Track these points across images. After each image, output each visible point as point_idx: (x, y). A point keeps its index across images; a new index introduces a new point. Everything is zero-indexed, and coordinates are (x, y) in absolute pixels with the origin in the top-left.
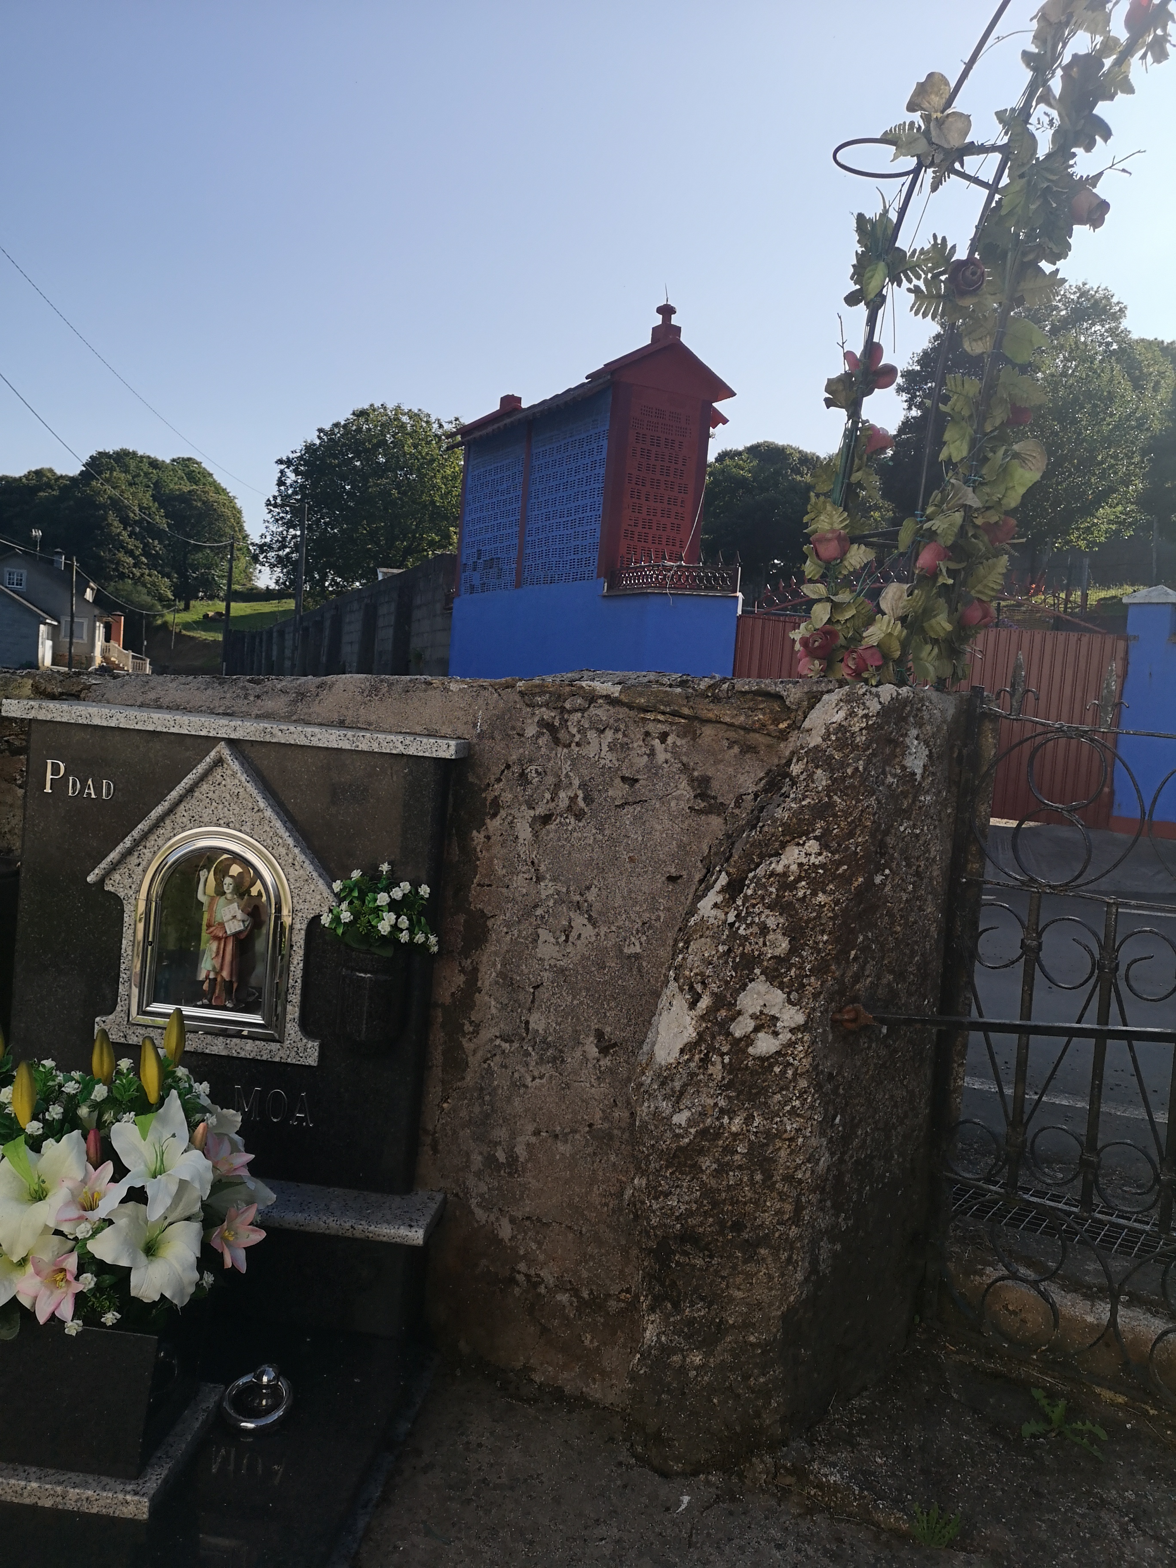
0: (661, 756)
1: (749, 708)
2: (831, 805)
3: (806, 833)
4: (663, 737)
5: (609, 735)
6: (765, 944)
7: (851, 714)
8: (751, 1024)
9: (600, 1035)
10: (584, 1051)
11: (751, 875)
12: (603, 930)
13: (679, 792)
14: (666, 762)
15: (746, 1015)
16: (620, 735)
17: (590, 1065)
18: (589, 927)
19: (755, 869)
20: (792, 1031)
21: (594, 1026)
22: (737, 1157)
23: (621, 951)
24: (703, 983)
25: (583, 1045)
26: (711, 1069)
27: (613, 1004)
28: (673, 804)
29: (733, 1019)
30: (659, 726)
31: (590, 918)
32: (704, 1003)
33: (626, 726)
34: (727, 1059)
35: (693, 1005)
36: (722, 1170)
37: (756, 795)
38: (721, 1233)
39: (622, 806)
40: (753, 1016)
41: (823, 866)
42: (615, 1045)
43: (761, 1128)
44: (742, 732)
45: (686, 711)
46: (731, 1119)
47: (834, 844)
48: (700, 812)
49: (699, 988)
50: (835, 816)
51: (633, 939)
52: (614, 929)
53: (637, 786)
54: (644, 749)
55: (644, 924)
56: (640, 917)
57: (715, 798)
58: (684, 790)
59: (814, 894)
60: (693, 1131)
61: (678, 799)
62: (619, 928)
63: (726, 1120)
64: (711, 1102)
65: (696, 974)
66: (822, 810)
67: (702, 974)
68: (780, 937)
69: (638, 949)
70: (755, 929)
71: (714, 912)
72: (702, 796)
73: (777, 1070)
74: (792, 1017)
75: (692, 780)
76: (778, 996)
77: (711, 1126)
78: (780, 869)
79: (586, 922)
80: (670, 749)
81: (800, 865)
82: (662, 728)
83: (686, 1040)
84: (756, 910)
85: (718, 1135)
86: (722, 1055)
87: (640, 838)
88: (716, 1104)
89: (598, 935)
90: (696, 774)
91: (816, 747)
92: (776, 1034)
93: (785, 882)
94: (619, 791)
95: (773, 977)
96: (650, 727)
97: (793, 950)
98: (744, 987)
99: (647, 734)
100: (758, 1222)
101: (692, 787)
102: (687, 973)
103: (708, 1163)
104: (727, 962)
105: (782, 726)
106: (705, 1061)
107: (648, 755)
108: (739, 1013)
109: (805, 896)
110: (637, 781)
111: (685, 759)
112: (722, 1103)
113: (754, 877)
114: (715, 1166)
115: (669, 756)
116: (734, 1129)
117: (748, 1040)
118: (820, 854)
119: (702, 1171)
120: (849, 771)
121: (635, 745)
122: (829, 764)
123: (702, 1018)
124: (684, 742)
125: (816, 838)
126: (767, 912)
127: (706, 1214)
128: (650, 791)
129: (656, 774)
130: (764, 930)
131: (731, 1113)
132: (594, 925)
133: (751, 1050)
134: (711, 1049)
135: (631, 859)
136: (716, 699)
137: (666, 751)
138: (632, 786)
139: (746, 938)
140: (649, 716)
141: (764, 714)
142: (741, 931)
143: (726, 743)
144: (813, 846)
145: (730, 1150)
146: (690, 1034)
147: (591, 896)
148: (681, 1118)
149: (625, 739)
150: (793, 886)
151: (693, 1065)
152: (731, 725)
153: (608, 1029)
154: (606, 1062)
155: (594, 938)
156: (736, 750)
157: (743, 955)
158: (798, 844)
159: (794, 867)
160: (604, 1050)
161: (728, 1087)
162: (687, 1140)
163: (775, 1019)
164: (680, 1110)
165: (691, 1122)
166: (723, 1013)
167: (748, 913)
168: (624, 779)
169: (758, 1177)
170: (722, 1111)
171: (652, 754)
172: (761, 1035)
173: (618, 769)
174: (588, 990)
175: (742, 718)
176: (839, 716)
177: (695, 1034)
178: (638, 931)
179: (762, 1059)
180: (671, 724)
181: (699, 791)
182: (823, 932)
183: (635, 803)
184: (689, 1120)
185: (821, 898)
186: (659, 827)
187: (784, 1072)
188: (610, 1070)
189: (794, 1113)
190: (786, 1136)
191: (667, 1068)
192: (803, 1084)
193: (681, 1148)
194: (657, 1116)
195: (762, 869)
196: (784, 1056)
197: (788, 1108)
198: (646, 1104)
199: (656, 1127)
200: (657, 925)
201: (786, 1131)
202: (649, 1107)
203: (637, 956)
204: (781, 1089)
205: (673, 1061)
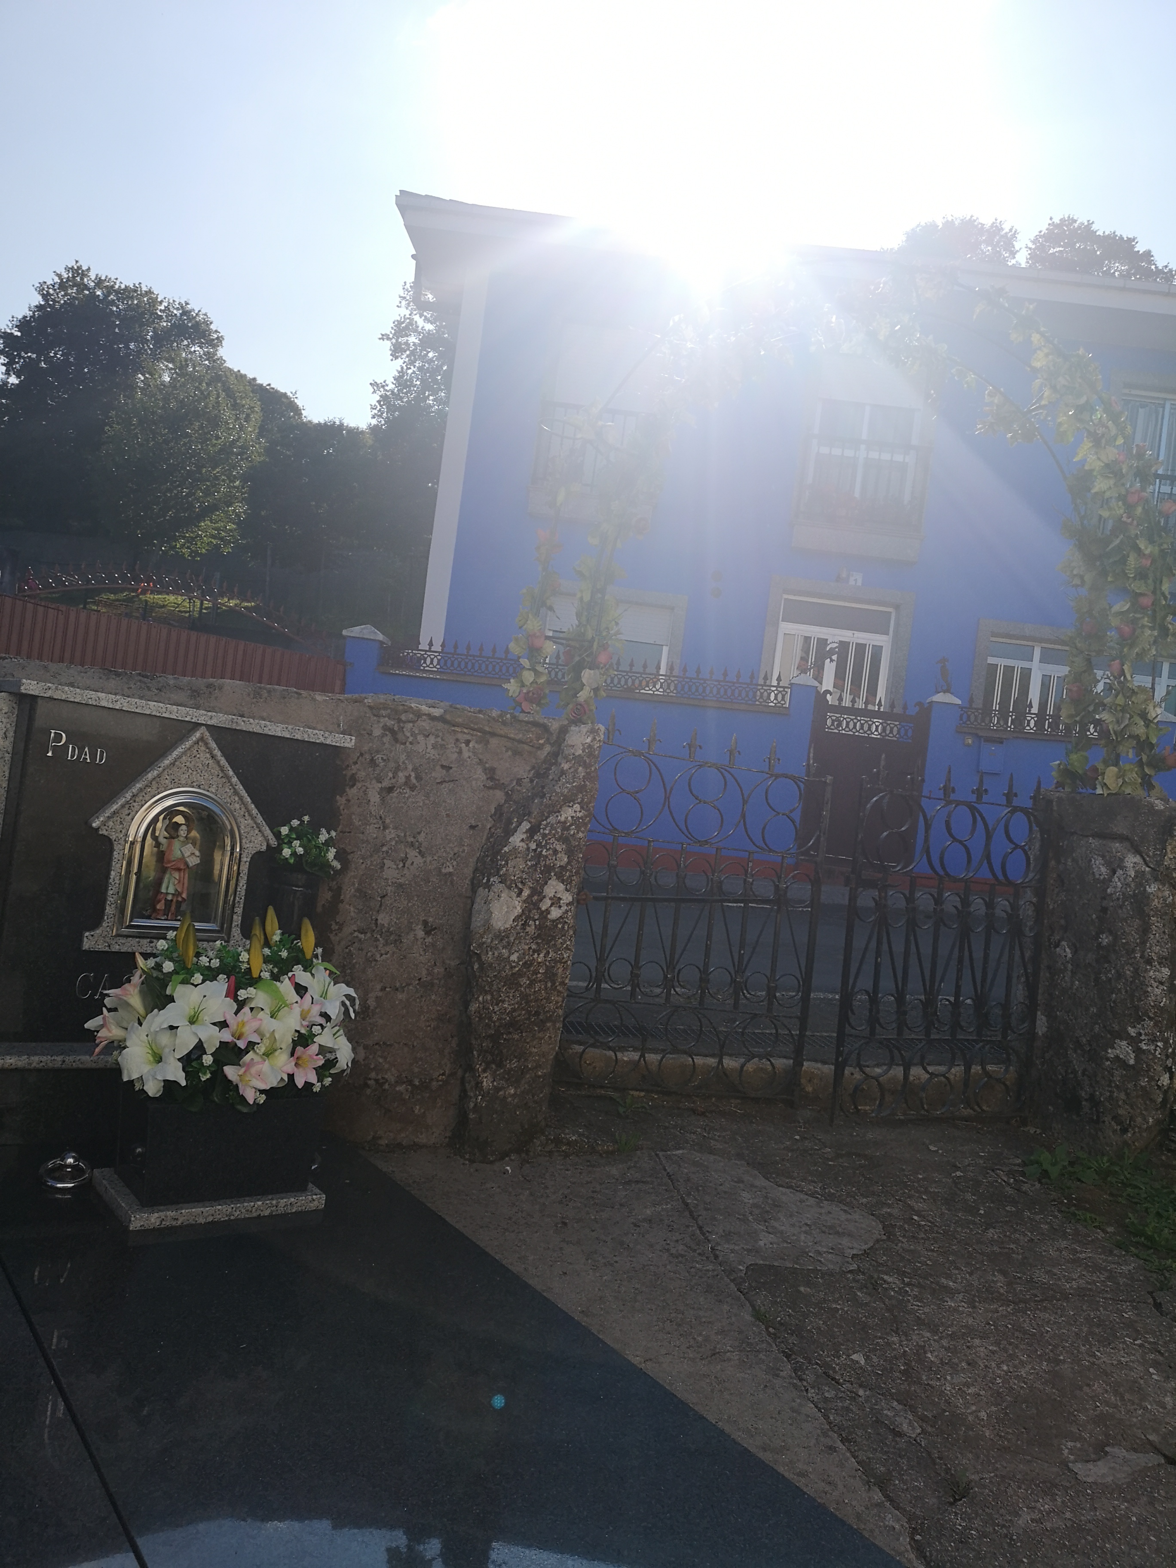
0: (466, 754)
1: (525, 730)
2: (585, 785)
3: (573, 801)
4: (467, 743)
5: (432, 740)
6: (556, 860)
7: (594, 739)
8: (549, 902)
9: (425, 923)
10: (415, 935)
11: (545, 823)
12: (429, 859)
13: (477, 776)
14: (469, 757)
15: (547, 898)
16: (439, 739)
17: (419, 943)
18: (419, 857)
19: (546, 820)
20: (567, 905)
21: (422, 919)
22: (539, 975)
23: (440, 871)
24: (522, 882)
25: (415, 930)
26: (528, 929)
27: (435, 904)
28: (474, 783)
29: (541, 900)
30: (465, 736)
31: (420, 852)
32: (526, 893)
33: (443, 734)
34: (537, 923)
35: (519, 894)
36: (532, 983)
37: (532, 781)
38: (529, 1018)
39: (441, 783)
40: (551, 899)
41: (581, 818)
42: (435, 928)
43: (553, 958)
44: (516, 743)
45: (487, 729)
46: (539, 954)
47: (585, 807)
48: (489, 788)
49: (520, 885)
50: (586, 791)
51: (448, 864)
52: (436, 858)
53: (451, 771)
54: (455, 749)
55: (455, 854)
56: (453, 850)
57: (499, 780)
58: (479, 774)
59: (578, 833)
60: (521, 963)
61: (476, 780)
62: (439, 857)
63: (536, 955)
64: (527, 947)
65: (518, 878)
66: (581, 789)
67: (521, 877)
68: (563, 855)
69: (451, 870)
70: (551, 852)
71: (522, 844)
72: (491, 778)
73: (560, 926)
74: (567, 897)
75: (485, 769)
76: (561, 887)
77: (528, 960)
78: (563, 819)
79: (417, 854)
80: (471, 750)
81: (572, 817)
82: (468, 737)
83: (516, 914)
84: (551, 841)
85: (531, 964)
86: (535, 921)
87: (453, 803)
88: (530, 948)
89: (425, 862)
90: (487, 765)
91: (579, 755)
92: (560, 907)
93: (565, 827)
94: (439, 774)
95: (560, 878)
96: (459, 736)
97: (569, 863)
98: (546, 883)
99: (457, 740)
100: (547, 1009)
101: (486, 774)
102: (513, 878)
103: (525, 981)
104: (536, 870)
105: (541, 742)
106: (525, 925)
107: (458, 753)
108: (544, 897)
109: (574, 834)
110: (451, 768)
111: (481, 757)
112: (534, 946)
113: (548, 824)
114: (528, 982)
115: (471, 754)
116: (539, 960)
117: (548, 911)
118: (580, 812)
119: (521, 986)
120: (593, 769)
121: (450, 746)
122: (586, 766)
123: (524, 901)
124: (480, 746)
125: (578, 803)
126: (556, 842)
127: (523, 1009)
128: (460, 774)
129: (463, 765)
130: (555, 852)
131: (538, 951)
132: (423, 856)
133: (549, 916)
134: (529, 918)
135: (448, 815)
136: (504, 723)
137: (469, 751)
138: (448, 771)
139: (546, 856)
140: (456, 729)
141: (533, 734)
142: (544, 853)
143: (504, 749)
144: (577, 807)
145: (536, 972)
146: (519, 910)
147: (421, 838)
148: (514, 957)
149: (443, 742)
150: (568, 829)
151: (518, 928)
152: (514, 739)
153: (431, 919)
154: (429, 940)
155: (422, 864)
156: (510, 753)
157: (545, 866)
158: (569, 806)
159: (570, 818)
160: (428, 933)
161: (536, 938)
162: (517, 969)
163: (560, 899)
164: (513, 953)
165: (519, 959)
166: (536, 897)
167: (547, 843)
168: (443, 767)
169: (549, 984)
170: (534, 951)
171: (460, 752)
172: (552, 908)
173: (439, 760)
174: (418, 896)
175: (521, 736)
176: (589, 740)
177: (521, 911)
178: (451, 859)
179: (553, 921)
180: (472, 735)
181: (489, 776)
182: (581, 852)
183: (449, 781)
184: (518, 958)
185: (581, 835)
186: (465, 797)
187: (563, 927)
188: (432, 944)
189: (567, 948)
190: (563, 961)
191: (504, 931)
192: (571, 932)
193: (513, 974)
194: (499, 957)
195: (552, 819)
196: (563, 919)
197: (565, 946)
198: (490, 953)
199: (499, 965)
200: (463, 855)
201: (563, 958)
202: (494, 954)
203: (450, 874)
204: (562, 936)
205: (508, 926)
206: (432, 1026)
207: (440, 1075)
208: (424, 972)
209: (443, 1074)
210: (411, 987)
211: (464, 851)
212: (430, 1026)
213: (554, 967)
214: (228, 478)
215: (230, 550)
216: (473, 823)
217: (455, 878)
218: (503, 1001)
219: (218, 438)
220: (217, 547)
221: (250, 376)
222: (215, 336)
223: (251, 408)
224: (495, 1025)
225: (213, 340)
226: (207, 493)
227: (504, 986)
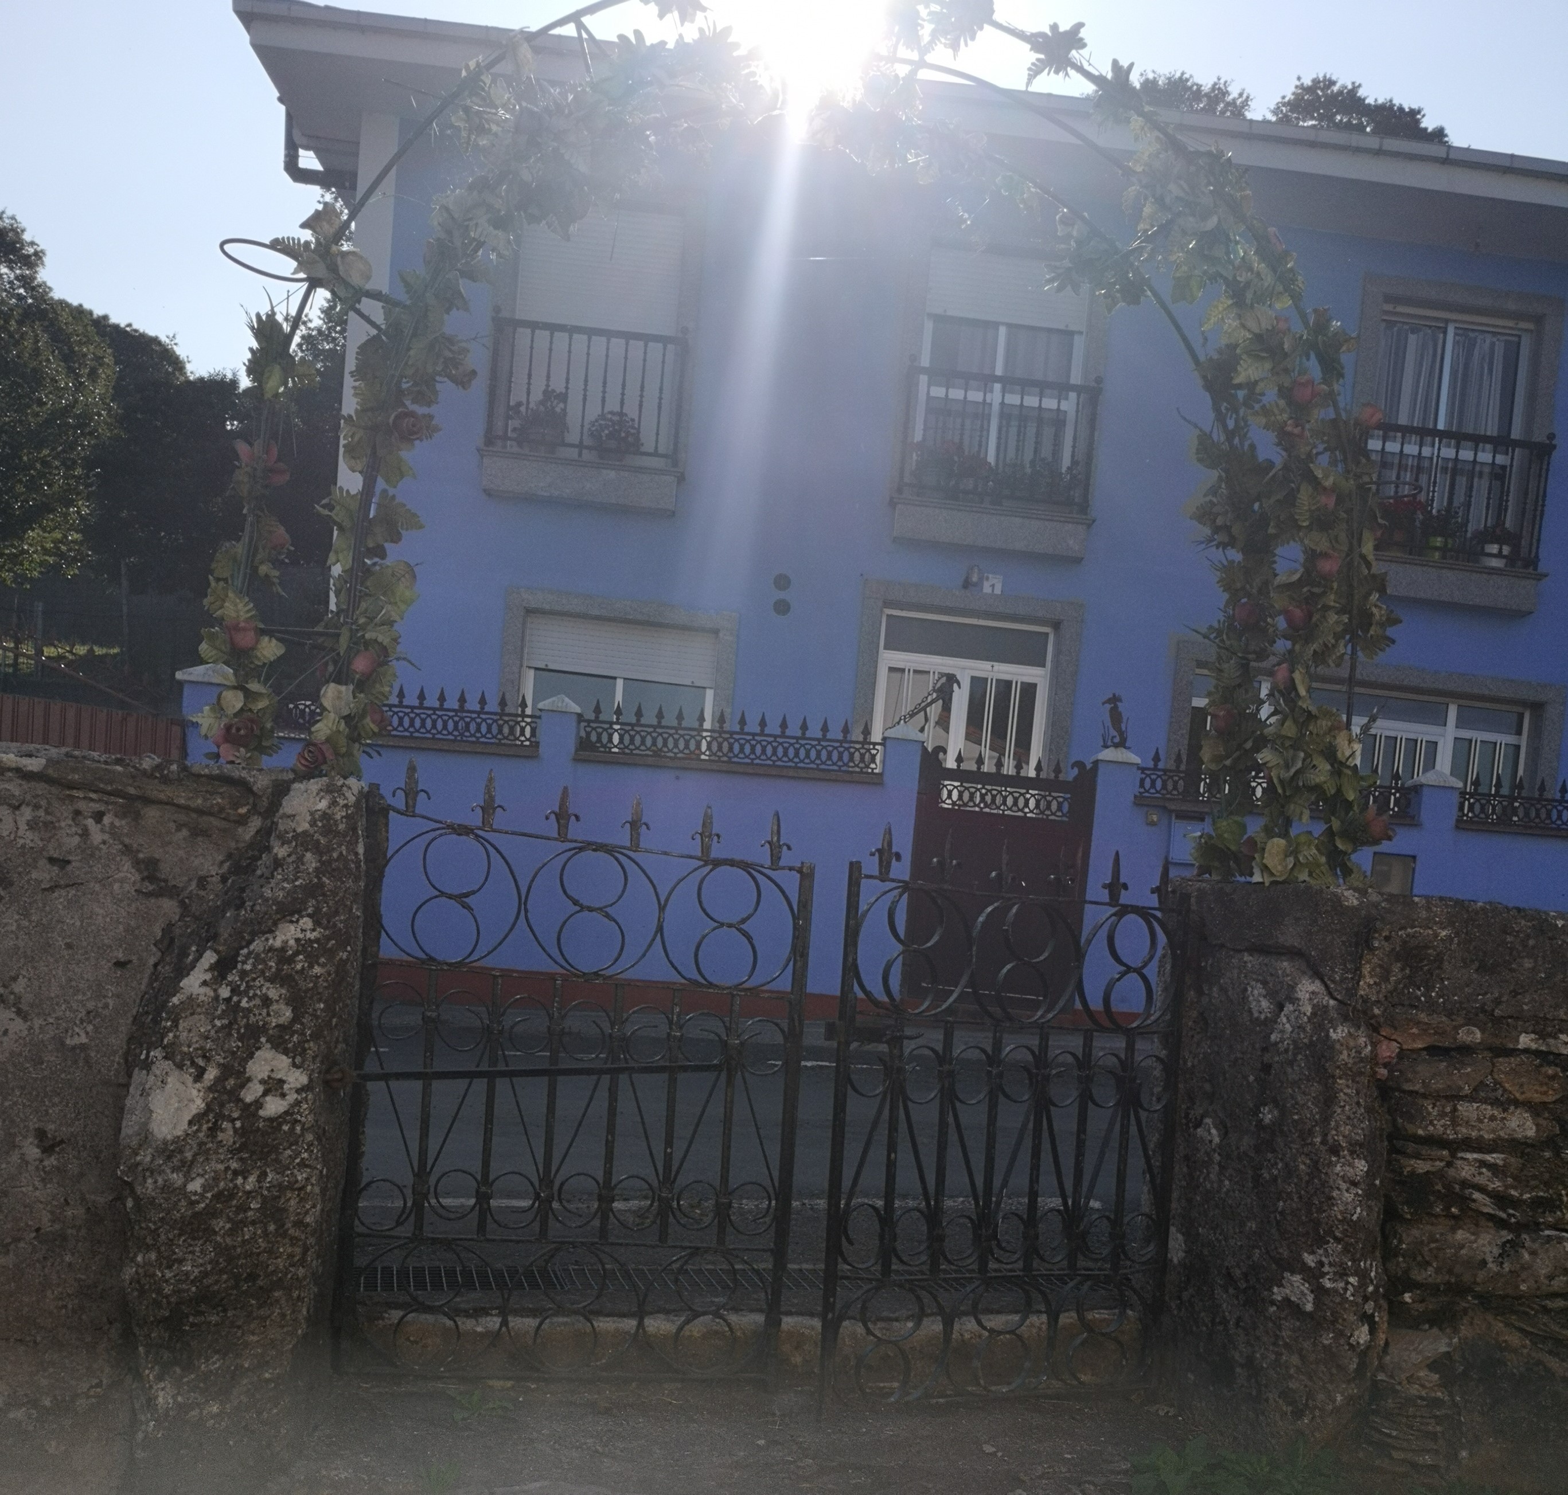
0: (97, 836)
1: (207, 792)
2: (321, 885)
3: (299, 912)
4: (98, 817)
5: (27, 812)
6: (268, 1015)
7: (334, 803)
8: (260, 1089)
9: (41, 1134)
10: (23, 1154)
11: (245, 951)
12: (37, 1022)
13: (121, 875)
14: (104, 842)
15: (256, 1081)
16: (41, 813)
17: (31, 1168)
18: (19, 1021)
19: (248, 945)
20: (298, 1091)
21: (31, 1126)
22: (250, 1213)
23: (63, 1044)
24: (204, 1057)
25: (20, 1148)
26: (221, 1136)
27: (56, 1100)
28: (116, 886)
29: (242, 1086)
30: (92, 804)
31: (19, 1012)
32: (211, 1074)
33: (48, 803)
34: (238, 1124)
35: (199, 1077)
36: (237, 1227)
37: (224, 879)
38: (236, 1286)
39: (51, 889)
40: (262, 1082)
41: (317, 941)
42: (62, 1142)
43: (275, 1183)
44: (194, 815)
45: (132, 791)
46: (245, 1178)
47: (325, 921)
48: (149, 895)
49: (201, 1062)
50: (324, 895)
51: (77, 1030)
52: (51, 1020)
53: (69, 868)
54: (74, 829)
55: (89, 1013)
56: (84, 1005)
57: (166, 881)
58: (127, 872)
59: (311, 967)
60: (209, 1195)
61: (122, 881)
62: (57, 1018)
63: (240, 1180)
64: (221, 1167)
65: (196, 1049)
66: (313, 890)
67: (202, 1048)
68: (283, 1007)
69: (84, 1039)
70: (257, 1001)
71: (203, 990)
72: (151, 878)
73: (286, 1128)
74: (297, 1078)
75: (137, 863)
76: (284, 1061)
77: (224, 1189)
78: (278, 944)
79: (13, 1016)
80: (107, 829)
81: (297, 940)
82: (102, 808)
83: (194, 1112)
84: (257, 983)
85: (232, 1196)
86: (233, 1121)
87: (78, 924)
88: (228, 1168)
89: (30, 1028)
90: (141, 856)
91: (305, 832)
92: (283, 1095)
93: (282, 955)
94: (44, 873)
95: (279, 1044)
96: (82, 805)
97: (295, 1019)
98: (251, 1056)
99: (77, 813)
100: (271, 1268)
101: (139, 870)
102: (185, 1049)
103: (221, 1224)
104: (230, 1035)
105: (243, 811)
106: (214, 1130)
107: (81, 836)
108: (249, 1080)
109: (303, 967)
110: (69, 862)
111: (127, 841)
112: (234, 1165)
113: (250, 953)
114: (228, 1226)
115: (106, 837)
116: (248, 1188)
117: (258, 1104)
118: (314, 930)
119: (215, 1233)
120: (335, 855)
121: (63, 824)
122: (317, 849)
123: (210, 1089)
124: (123, 822)
125: (309, 916)
126: (268, 984)
127: (223, 1272)
128: (86, 873)
129: (92, 855)
130: (267, 1001)
131: (245, 1174)
132: (25, 1019)
133: (261, 1113)
134: (220, 1116)
135: (69, 946)
136: (166, 780)
137: (102, 831)
138: (62, 868)
139: (249, 1010)
140: (75, 793)
141: (223, 798)
142: (244, 1003)
143: (172, 826)
144: (307, 922)
145: (243, 1208)
146: (198, 1104)
147: (19, 987)
148: (196, 1186)
149: (49, 818)
150: (291, 960)
151: (201, 1135)
152: (187, 808)
153: (51, 1127)
154: (51, 1161)
155: (26, 1032)
156: (185, 832)
157: (247, 1026)
158: (292, 922)
159: (292, 942)
160: (48, 1150)
161: (239, 1150)
162: (203, 1205)
163: (282, 1082)
164: (193, 1179)
165: (206, 1188)
166: (232, 1081)
167: (248, 987)
168: (52, 860)
169: (272, 1227)
170: (236, 1173)
171: (85, 834)
172: (268, 1098)
173: (43, 849)
174: (23, 1088)
175: (200, 801)
176: (323, 805)
177: (203, 1105)
178: (82, 1021)
179: (271, 1120)
180: (107, 803)
181: (146, 874)
182: (319, 1000)
183: (67, 886)
184: (203, 1186)
185: (316, 967)
186: (101, 911)
187: (292, 1129)
188: (58, 1168)
189: (303, 1164)
190: (296, 1186)
191: (173, 1142)
192: (310, 1137)
193: (196, 1215)
194: (167, 1188)
195: (257, 945)
196: (292, 1114)
197: (298, 1161)
198: (150, 1181)
199: (166, 1199)
200: (106, 1012)
201: (297, 1181)
202: (156, 1182)
203: (83, 1047)
204: (291, 1145)
205: (179, 1133)
206: (70, 1306)
207: (92, 1387)
208: (46, 1217)
209: (99, 1385)
210: (22, 1245)
211: (106, 1006)
212: (65, 1307)
213: (279, 1197)
214: (63, 463)
215: (77, 572)
216: (120, 955)
217: (93, 1054)
218: (180, 1261)
219: (41, 403)
220: (56, 568)
221: (98, 312)
222: (31, 250)
223: (99, 359)
224: (169, 1303)
225: (29, 256)
226: (33, 486)
227: (180, 1235)
